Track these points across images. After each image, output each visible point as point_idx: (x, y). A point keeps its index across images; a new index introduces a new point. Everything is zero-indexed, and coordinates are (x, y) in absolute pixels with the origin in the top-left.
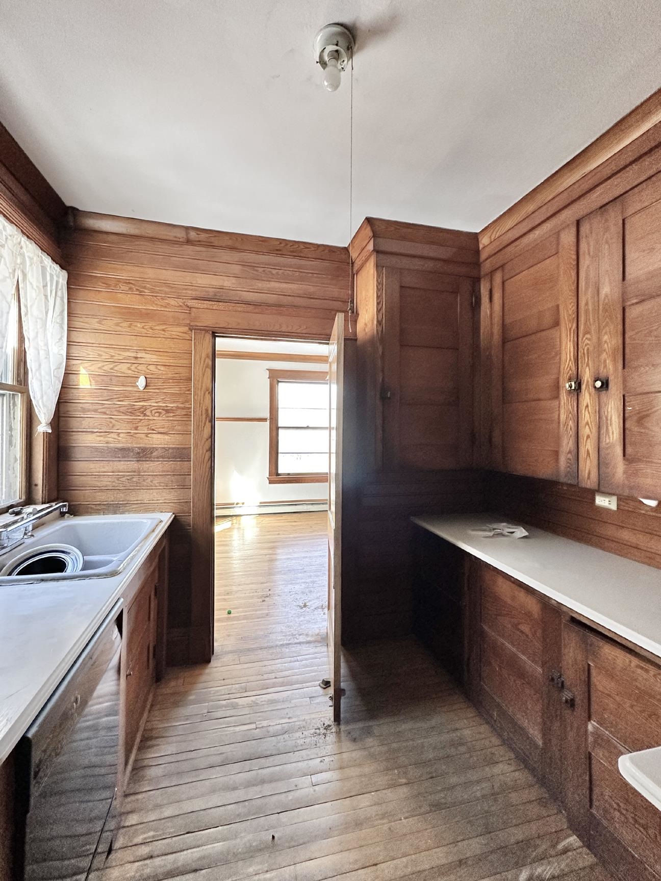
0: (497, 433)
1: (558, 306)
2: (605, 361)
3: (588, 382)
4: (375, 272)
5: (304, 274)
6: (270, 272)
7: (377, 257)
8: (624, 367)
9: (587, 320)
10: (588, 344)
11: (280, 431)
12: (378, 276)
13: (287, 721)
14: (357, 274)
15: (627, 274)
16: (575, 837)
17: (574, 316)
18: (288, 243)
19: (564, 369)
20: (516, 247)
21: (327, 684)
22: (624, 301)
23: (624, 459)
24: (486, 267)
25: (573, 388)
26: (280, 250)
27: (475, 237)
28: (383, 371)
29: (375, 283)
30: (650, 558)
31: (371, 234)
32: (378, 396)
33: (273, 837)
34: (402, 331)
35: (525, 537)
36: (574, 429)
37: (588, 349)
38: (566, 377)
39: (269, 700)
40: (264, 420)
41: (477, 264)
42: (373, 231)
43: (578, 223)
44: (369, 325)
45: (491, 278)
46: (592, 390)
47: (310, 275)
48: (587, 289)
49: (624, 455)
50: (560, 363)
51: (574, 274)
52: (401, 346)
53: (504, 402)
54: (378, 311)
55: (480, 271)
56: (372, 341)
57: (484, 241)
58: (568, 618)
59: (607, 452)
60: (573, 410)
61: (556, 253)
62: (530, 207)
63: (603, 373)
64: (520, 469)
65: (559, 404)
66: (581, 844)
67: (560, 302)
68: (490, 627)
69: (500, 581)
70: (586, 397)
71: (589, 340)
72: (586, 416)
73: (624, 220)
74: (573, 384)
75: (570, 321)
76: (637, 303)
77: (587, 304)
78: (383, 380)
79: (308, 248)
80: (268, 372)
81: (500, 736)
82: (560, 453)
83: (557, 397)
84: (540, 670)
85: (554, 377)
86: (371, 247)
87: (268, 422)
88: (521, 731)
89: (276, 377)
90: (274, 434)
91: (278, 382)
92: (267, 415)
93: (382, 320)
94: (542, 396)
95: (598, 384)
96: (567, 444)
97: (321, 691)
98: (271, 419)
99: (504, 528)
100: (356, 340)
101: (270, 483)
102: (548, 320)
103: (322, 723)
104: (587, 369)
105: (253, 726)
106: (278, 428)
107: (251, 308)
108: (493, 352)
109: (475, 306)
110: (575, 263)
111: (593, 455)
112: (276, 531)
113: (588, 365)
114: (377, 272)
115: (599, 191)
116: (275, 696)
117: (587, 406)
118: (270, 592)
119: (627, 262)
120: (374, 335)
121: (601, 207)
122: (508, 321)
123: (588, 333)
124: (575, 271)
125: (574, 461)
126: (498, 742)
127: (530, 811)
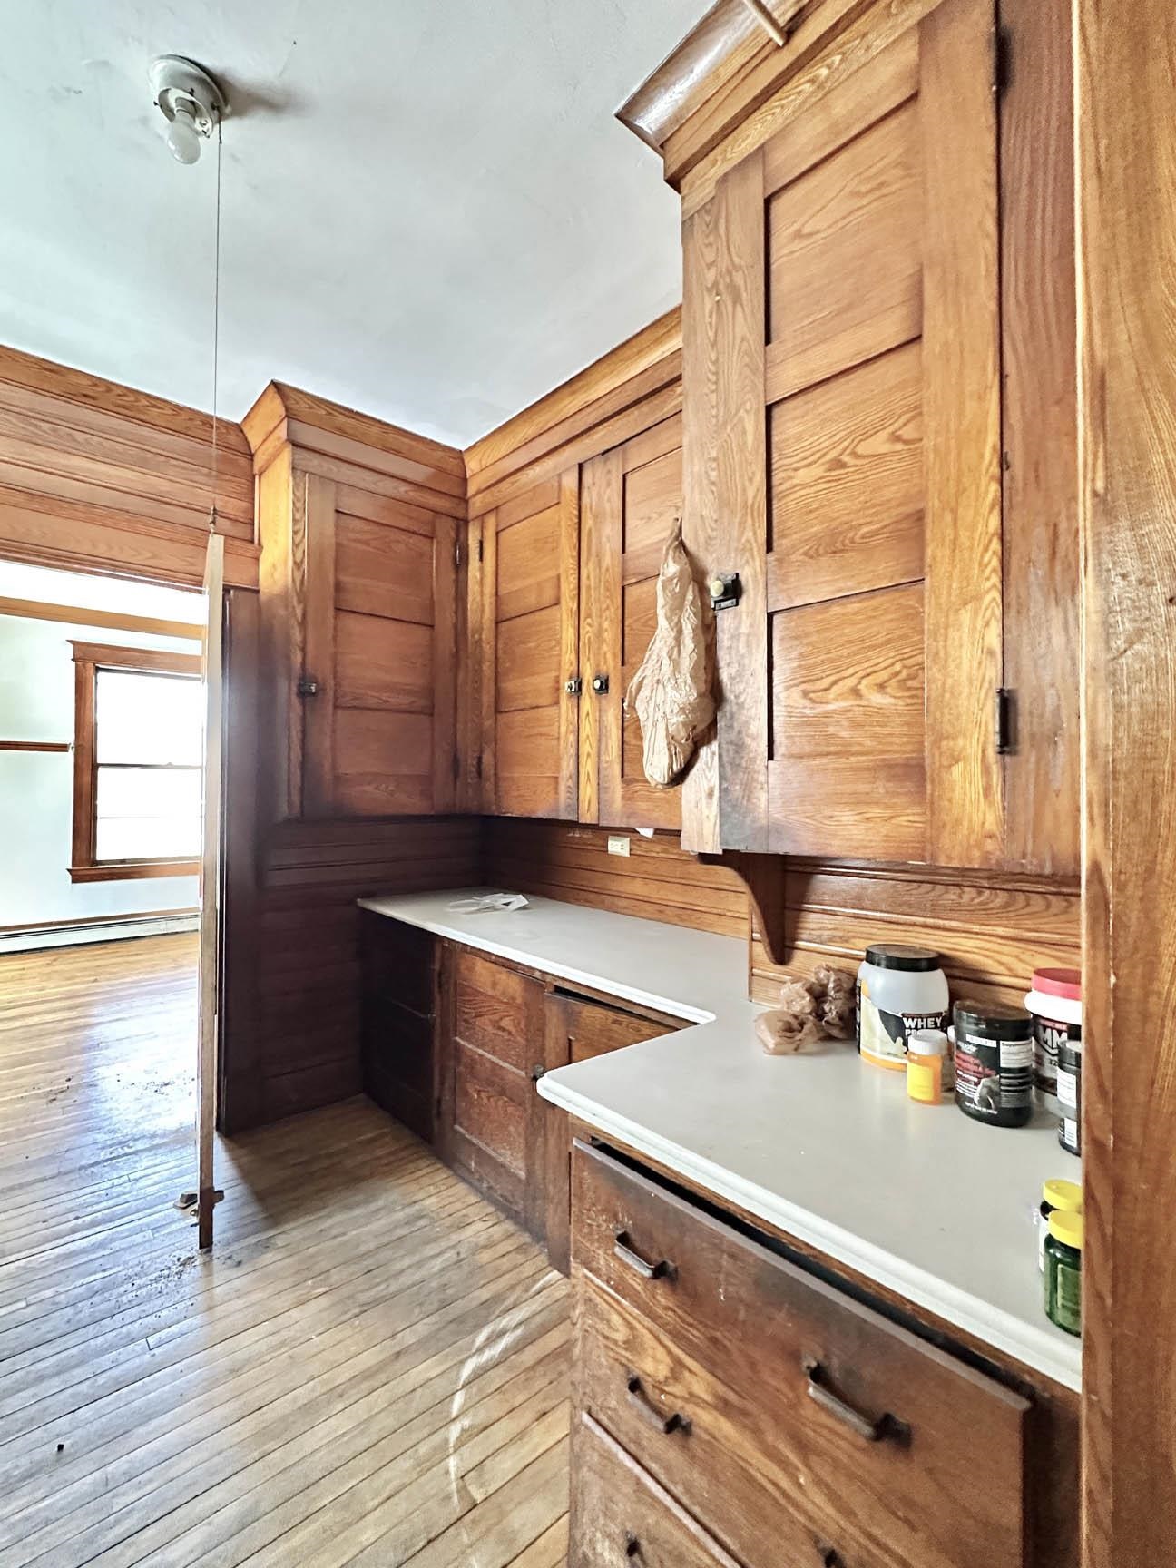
0: (487, 758)
1: (558, 577)
2: (605, 654)
3: (588, 681)
4: (291, 479)
5: (150, 455)
6: (70, 435)
7: (293, 454)
8: (623, 664)
9: (589, 596)
10: (588, 632)
11: (101, 771)
12: (296, 486)
13: (101, 1275)
14: (260, 476)
15: (627, 545)
16: (556, 1272)
17: (576, 592)
18: (113, 387)
19: (564, 664)
20: (513, 483)
21: (189, 1199)
22: (624, 578)
23: (623, 782)
24: (477, 505)
25: (573, 689)
26: (93, 398)
27: (459, 455)
28: (303, 650)
29: (291, 496)
30: (661, 912)
31: (282, 412)
32: (294, 689)
33: (61, 1447)
34: (338, 587)
35: (523, 908)
36: (574, 744)
37: (589, 638)
38: (567, 676)
39: (59, 1256)
40: (62, 748)
41: (463, 500)
42: (287, 409)
43: (581, 466)
44: (280, 569)
45: (483, 523)
46: (592, 692)
47: (163, 458)
48: (588, 559)
49: (622, 776)
50: (559, 655)
51: (575, 535)
52: (337, 609)
53: (497, 711)
54: (296, 545)
55: (467, 510)
56: (284, 597)
57: (472, 465)
58: (552, 989)
59: (606, 773)
60: (574, 720)
61: (558, 503)
62: (528, 430)
63: (604, 669)
64: (515, 809)
65: (559, 713)
66: (561, 1276)
67: (561, 571)
68: (467, 1039)
69: (480, 966)
70: (587, 703)
71: (589, 625)
72: (587, 729)
73: (624, 476)
74: (573, 683)
75: (571, 598)
76: (635, 583)
77: (588, 578)
78: (303, 663)
79: (159, 408)
80: (71, 647)
81: (478, 1191)
82: (560, 780)
83: (557, 703)
84: (523, 1074)
85: (554, 674)
86: (282, 432)
87: (71, 753)
88: (501, 1168)
89: (89, 661)
90: (87, 779)
91: (98, 669)
92: (69, 738)
93: (302, 561)
94: (541, 702)
95: (597, 684)
96: (567, 768)
97: (177, 1213)
98: (78, 748)
99: (499, 899)
100: (257, 592)
101: (73, 881)
102: (548, 596)
103: (175, 1259)
104: (588, 665)
105: (23, 1304)
106: (95, 767)
107: (20, 498)
108: (484, 637)
109: (461, 564)
111: (593, 778)
112: (90, 976)
113: (589, 659)
114: (294, 478)
115: (601, 431)
116: (72, 1247)
117: (588, 714)
118: (69, 1084)
119: (627, 528)
120: (286, 587)
121: (603, 454)
122: (502, 592)
123: (589, 616)
125: (575, 789)
126: (473, 1199)
127: (505, 1263)
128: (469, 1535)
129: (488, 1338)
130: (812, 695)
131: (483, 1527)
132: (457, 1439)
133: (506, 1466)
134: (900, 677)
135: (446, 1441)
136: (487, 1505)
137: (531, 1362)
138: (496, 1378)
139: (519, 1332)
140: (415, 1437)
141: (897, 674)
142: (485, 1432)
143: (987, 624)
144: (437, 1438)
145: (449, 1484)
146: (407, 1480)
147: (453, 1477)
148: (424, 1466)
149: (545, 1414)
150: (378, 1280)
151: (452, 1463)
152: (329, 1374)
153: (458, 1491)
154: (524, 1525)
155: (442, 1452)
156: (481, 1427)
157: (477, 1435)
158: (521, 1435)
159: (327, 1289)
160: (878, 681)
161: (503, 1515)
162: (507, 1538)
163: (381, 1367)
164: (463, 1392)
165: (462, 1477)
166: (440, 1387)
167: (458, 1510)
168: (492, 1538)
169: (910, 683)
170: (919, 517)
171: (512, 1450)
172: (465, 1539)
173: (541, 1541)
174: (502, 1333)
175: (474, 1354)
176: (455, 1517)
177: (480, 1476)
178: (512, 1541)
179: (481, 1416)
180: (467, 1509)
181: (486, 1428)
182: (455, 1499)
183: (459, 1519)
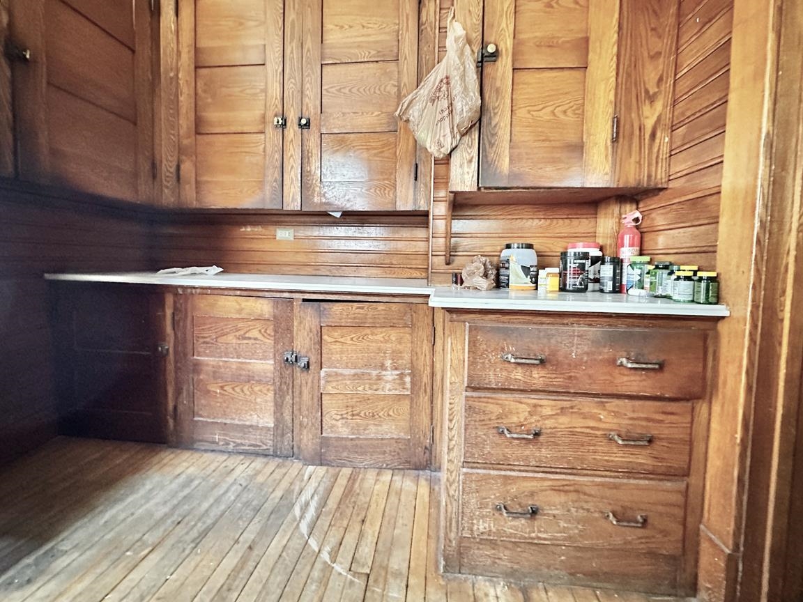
1: (265, 46)
2: (308, 104)
3: (292, 120)
8: (322, 113)
9: (292, 66)
10: (293, 88)
15: (325, 38)
16: (310, 467)
17: (280, 59)
19: (270, 106)
23: (321, 184)
25: (280, 123)
36: (279, 161)
37: (292, 92)
38: (274, 112)
46: (296, 127)
48: (292, 40)
49: (321, 180)
50: (266, 100)
51: (280, 22)
53: (198, 133)
59: (308, 178)
60: (279, 144)
63: (307, 113)
65: (264, 138)
67: (268, 43)
70: (291, 133)
71: (293, 83)
72: (291, 150)
74: (280, 119)
75: (276, 64)
76: (332, 64)
81: (224, 452)
82: (265, 183)
83: (264, 131)
84: (271, 362)
85: (258, 112)
96: (272, 174)
104: (292, 109)
108: (180, 75)
109: (155, 12)
110: (282, 11)
111: (297, 183)
117: (292, 141)
119: (325, 28)
123: (293, 78)
124: (282, 19)
125: (279, 189)
126: (225, 457)
127: (277, 475)
128: (378, 588)
129: (301, 509)
130: (532, 113)
131: (381, 580)
132: (330, 558)
133: (366, 551)
134: (573, 108)
135: (325, 563)
136: (374, 570)
137: (335, 507)
138: (324, 522)
139: (316, 498)
140: (304, 575)
141: (572, 107)
142: (342, 546)
143: (610, 90)
144: (318, 566)
145: (346, 577)
146: (320, 593)
147: (344, 574)
148: (324, 582)
149: (363, 521)
150: (193, 523)
151: (337, 568)
152: (206, 586)
153: (354, 577)
154: (399, 564)
155: (327, 569)
156: (338, 546)
157: (339, 549)
158: (361, 534)
159: (151, 548)
160: (564, 109)
161: (386, 568)
162: (397, 575)
163: (244, 561)
164: (311, 538)
165: (350, 570)
166: (296, 544)
167: (362, 583)
168: (391, 580)
169: (577, 112)
170: (587, 40)
171: (363, 543)
172: (379, 590)
173: (412, 564)
174: (307, 504)
175: (300, 521)
176: (364, 586)
177: (358, 563)
178: (401, 574)
179: (333, 540)
180: (366, 580)
181: (341, 544)
182: (356, 580)
183: (367, 585)
